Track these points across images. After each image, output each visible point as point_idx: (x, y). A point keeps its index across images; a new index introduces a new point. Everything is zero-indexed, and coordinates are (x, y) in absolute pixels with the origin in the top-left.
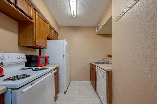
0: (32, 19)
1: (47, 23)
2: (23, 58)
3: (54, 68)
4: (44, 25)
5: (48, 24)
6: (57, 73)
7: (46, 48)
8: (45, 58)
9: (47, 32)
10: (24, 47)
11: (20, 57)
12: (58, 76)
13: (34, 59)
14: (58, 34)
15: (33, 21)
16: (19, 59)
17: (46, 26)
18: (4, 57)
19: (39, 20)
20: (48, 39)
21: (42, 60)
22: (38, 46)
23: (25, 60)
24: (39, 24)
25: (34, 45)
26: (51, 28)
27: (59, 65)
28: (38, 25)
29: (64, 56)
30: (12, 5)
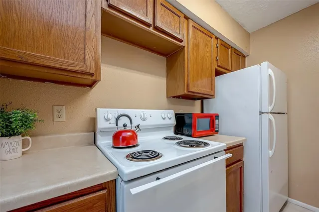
0: (181, 41)
1: (214, 37)
2: (170, 119)
3: (224, 146)
4: (206, 45)
5: (217, 38)
6: (240, 160)
7: (212, 96)
8: (209, 119)
9: (215, 59)
10: (175, 99)
11: (165, 116)
12: (241, 169)
13: (187, 121)
14: (244, 57)
15: (184, 44)
16: (164, 119)
17: (211, 45)
18: (145, 116)
19: (195, 37)
20: (218, 73)
21: (204, 124)
22: (193, 92)
23: (173, 122)
24: (197, 46)
25: (186, 92)
26: (225, 45)
27: (244, 138)
28: (193, 49)
29: (261, 113)
30: (151, 29)
